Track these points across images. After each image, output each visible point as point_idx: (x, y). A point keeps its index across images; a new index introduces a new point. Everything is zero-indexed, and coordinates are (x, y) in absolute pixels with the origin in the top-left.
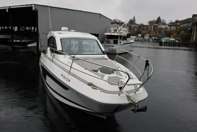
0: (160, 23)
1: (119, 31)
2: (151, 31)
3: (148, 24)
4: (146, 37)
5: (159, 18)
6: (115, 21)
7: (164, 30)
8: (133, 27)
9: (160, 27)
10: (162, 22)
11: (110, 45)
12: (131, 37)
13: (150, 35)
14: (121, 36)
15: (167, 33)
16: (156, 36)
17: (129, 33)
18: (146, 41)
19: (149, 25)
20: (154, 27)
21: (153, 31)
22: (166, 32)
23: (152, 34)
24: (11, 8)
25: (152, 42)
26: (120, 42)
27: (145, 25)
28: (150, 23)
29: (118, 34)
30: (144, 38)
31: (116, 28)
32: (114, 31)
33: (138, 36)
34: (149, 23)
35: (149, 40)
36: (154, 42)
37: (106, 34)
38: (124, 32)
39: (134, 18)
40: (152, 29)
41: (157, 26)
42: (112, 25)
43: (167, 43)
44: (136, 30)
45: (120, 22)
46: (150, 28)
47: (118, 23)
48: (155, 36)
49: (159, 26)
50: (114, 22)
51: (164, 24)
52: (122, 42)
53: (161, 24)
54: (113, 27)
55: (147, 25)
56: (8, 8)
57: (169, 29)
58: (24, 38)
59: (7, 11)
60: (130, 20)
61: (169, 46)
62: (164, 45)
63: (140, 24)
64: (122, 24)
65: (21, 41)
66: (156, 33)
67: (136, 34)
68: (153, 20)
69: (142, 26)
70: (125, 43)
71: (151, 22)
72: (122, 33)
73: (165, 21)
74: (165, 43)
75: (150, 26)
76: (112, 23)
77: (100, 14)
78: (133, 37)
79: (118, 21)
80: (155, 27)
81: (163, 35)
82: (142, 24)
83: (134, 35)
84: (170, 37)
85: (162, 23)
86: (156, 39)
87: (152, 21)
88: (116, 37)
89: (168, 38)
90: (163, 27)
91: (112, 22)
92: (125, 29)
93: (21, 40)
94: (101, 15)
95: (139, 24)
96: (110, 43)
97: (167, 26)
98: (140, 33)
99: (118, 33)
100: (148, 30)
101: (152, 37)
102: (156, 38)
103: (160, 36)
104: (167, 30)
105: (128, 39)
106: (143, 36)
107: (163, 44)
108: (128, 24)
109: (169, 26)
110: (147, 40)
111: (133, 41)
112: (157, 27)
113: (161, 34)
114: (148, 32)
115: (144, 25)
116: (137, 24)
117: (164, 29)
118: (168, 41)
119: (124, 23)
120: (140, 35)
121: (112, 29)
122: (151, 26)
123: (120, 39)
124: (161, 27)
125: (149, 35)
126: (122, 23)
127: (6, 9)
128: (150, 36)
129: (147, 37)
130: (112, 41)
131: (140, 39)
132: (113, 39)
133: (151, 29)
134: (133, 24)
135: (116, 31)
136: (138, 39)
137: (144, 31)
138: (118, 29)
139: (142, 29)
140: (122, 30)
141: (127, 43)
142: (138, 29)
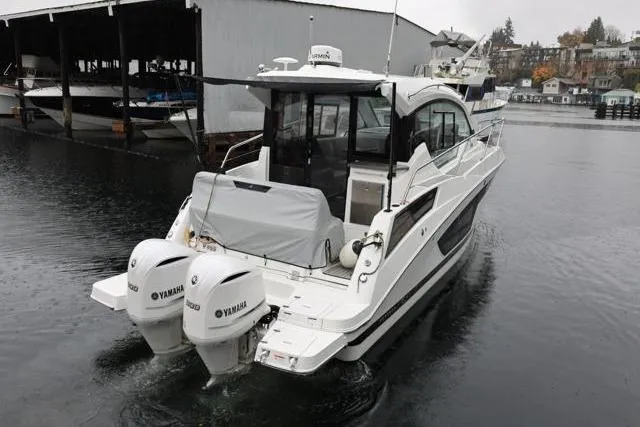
0: (602, 39)
1: (459, 69)
2: (567, 69)
3: (558, 45)
4: (546, 90)
5: (597, 24)
6: (446, 36)
7: (614, 63)
8: (505, 55)
9: (599, 53)
10: (606, 38)
12: (497, 88)
13: (563, 81)
14: (464, 88)
15: (625, 73)
16: (584, 86)
17: (493, 76)
18: (547, 102)
19: (561, 49)
20: (577, 55)
21: (573, 70)
22: (620, 70)
23: (570, 78)
24: (121, 3)
25: (570, 105)
27: (548, 49)
28: (566, 39)
30: (541, 92)
31: (449, 61)
32: (442, 69)
33: (519, 87)
34: (560, 39)
35: (561, 98)
36: (576, 105)
38: (474, 74)
39: (509, 23)
40: (572, 63)
41: (590, 51)
42: (435, 49)
43: (623, 107)
44: (513, 65)
45: (461, 39)
46: (563, 59)
47: (455, 45)
48: (581, 86)
49: (596, 52)
50: (442, 39)
51: (616, 43)
53: (605, 44)
54: (437, 57)
55: (555, 49)
56: (114, 3)
57: (632, 59)
58: (160, 96)
59: (111, 13)
60: (494, 34)
61: (631, 118)
62: (614, 117)
63: (529, 45)
64: (470, 47)
65: (151, 106)
66: (585, 74)
67: (514, 80)
68: (577, 32)
69: (535, 52)
70: (476, 109)
71: (567, 36)
72: (468, 75)
73: (617, 32)
74: (615, 107)
75: (564, 52)
76: (435, 44)
77: (395, 14)
78: (505, 89)
79: (454, 38)
80: (583, 56)
81: (609, 81)
82: (535, 43)
83: (506, 81)
84: (633, 88)
85: (608, 41)
86: (585, 95)
87: (571, 33)
89: (627, 93)
90: (612, 53)
91: (433, 39)
92: (479, 64)
93: (149, 103)
94: (398, 16)
95: (525, 46)
97: (626, 51)
98: (527, 77)
99: (452, 77)
100: (557, 66)
101: (570, 89)
102: (585, 91)
103: (597, 85)
104: (626, 63)
105: (487, 96)
106: (538, 86)
107: (609, 112)
108: (486, 45)
109: (631, 49)
110: (550, 99)
111: (503, 103)
112: (589, 55)
113: (604, 78)
114: (555, 71)
115: (544, 47)
116: (520, 46)
117: (612, 60)
118: (627, 102)
119: (474, 42)
120: (527, 83)
121: (435, 64)
122: (569, 53)
124: (602, 56)
125: (561, 83)
126: (468, 45)
127: (106, 8)
128: (563, 87)
129: (551, 89)
131: (529, 97)
133: (568, 59)
134: (506, 46)
135: (448, 68)
136: (520, 94)
137: (543, 69)
138: (456, 62)
139: (534, 61)
140: (468, 67)
141: (485, 108)
142: (523, 61)
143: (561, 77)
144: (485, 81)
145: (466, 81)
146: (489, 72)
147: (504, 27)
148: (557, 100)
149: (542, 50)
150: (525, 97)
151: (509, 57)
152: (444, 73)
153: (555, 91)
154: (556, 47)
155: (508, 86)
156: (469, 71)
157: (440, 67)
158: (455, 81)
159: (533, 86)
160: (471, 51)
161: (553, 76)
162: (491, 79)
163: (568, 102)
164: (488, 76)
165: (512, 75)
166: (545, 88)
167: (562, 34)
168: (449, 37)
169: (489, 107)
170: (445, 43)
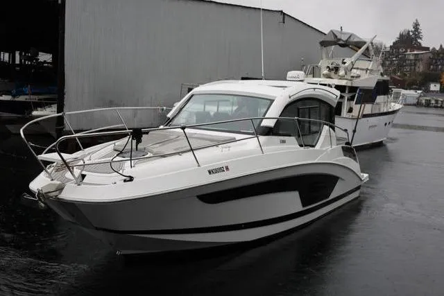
1: (347, 71)
6: (336, 36)
8: (412, 57)
14: (353, 90)
17: (386, 77)
26: (350, 110)
31: (339, 62)
32: (330, 70)
33: (427, 91)
38: (365, 76)
39: (416, 26)
42: (324, 49)
44: (421, 68)
45: (351, 39)
47: (345, 45)
50: (332, 38)
52: (358, 109)
54: (328, 58)
58: (27, 89)
60: (401, 36)
63: (438, 48)
64: (360, 48)
65: (16, 99)
67: (421, 83)
70: (367, 112)
72: (358, 77)
76: (324, 44)
77: (282, 12)
78: (412, 92)
79: (344, 38)
83: (413, 84)
91: (323, 38)
92: (370, 65)
93: (14, 96)
94: (284, 14)
95: (434, 49)
98: (435, 80)
99: (342, 78)
105: (380, 99)
111: (397, 106)
116: (428, 48)
119: (365, 43)
120: (434, 87)
121: (324, 64)
123: (351, 99)
126: (358, 45)
131: (437, 101)
134: (413, 49)
135: (337, 69)
136: (428, 98)
138: (345, 63)
140: (358, 68)
141: (377, 112)
142: (430, 64)
144: (378, 83)
145: (356, 83)
146: (382, 75)
147: (412, 29)
150: (433, 102)
151: (416, 60)
152: (333, 73)
155: (416, 89)
156: (358, 72)
157: (328, 67)
158: (343, 83)
159: (441, 91)
160: (361, 51)
162: (384, 81)
164: (380, 78)
165: (419, 79)
168: (339, 37)
169: (382, 111)
170: (335, 43)
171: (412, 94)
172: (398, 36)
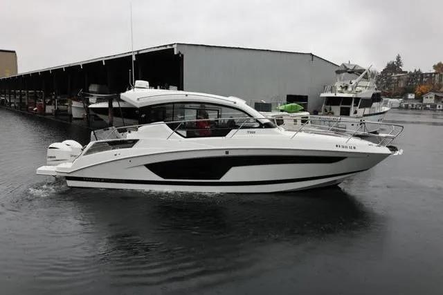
1: (353, 88)
2: (440, 86)
3: (434, 71)
4: (425, 101)
6: (345, 67)
8: (396, 78)
11: (332, 117)
13: (438, 94)
14: (357, 100)
17: (378, 91)
18: (426, 109)
19: (435, 73)
24: (140, 52)
26: (356, 112)
27: (426, 74)
28: (439, 67)
29: (351, 95)
30: (422, 101)
31: (348, 83)
32: (342, 88)
33: (406, 99)
34: (435, 67)
35: (436, 106)
37: (323, 95)
38: (365, 91)
39: (398, 58)
42: (338, 75)
44: (402, 84)
45: (356, 68)
46: (437, 80)
47: (352, 72)
50: (343, 68)
52: (361, 112)
54: (341, 80)
55: (431, 74)
56: (136, 53)
60: (388, 65)
63: (413, 72)
67: (402, 94)
69: (417, 75)
70: (366, 113)
71: (440, 65)
72: (361, 91)
75: (436, 75)
76: (338, 72)
77: (311, 54)
78: (396, 100)
79: (351, 68)
82: (417, 70)
83: (397, 95)
88: (347, 101)
91: (337, 69)
92: (368, 84)
95: (410, 72)
96: (333, 113)
98: (412, 92)
99: (350, 92)
100: (433, 84)
105: (375, 104)
106: (419, 98)
110: (428, 106)
111: (386, 109)
114: (431, 88)
115: (424, 72)
116: (406, 72)
119: (365, 70)
120: (411, 96)
121: (338, 85)
122: (441, 76)
123: (356, 105)
125: (436, 96)
126: (361, 72)
127: (131, 56)
128: (438, 98)
129: (429, 100)
130: (336, 109)
131: (413, 105)
132: (338, 105)
133: (440, 80)
134: (396, 73)
135: (346, 87)
136: (407, 103)
137: (423, 87)
138: (352, 83)
139: (417, 81)
140: (360, 86)
141: (373, 113)
142: (408, 82)
143: (435, 92)
144: (373, 95)
145: (359, 95)
146: (376, 89)
147: (395, 60)
148: (433, 107)
149: (422, 75)
150: (410, 105)
151: (398, 80)
152: (344, 90)
153: (432, 101)
154: (432, 72)
155: (398, 98)
156: (361, 88)
157: (341, 86)
159: (416, 98)
160: (362, 75)
161: (431, 91)
162: (378, 94)
163: (441, 108)
164: (375, 91)
165: (401, 91)
166: (424, 99)
167: (436, 64)
168: (348, 67)
169: (376, 112)
170: (345, 71)
171: (396, 101)
172: (386, 65)
